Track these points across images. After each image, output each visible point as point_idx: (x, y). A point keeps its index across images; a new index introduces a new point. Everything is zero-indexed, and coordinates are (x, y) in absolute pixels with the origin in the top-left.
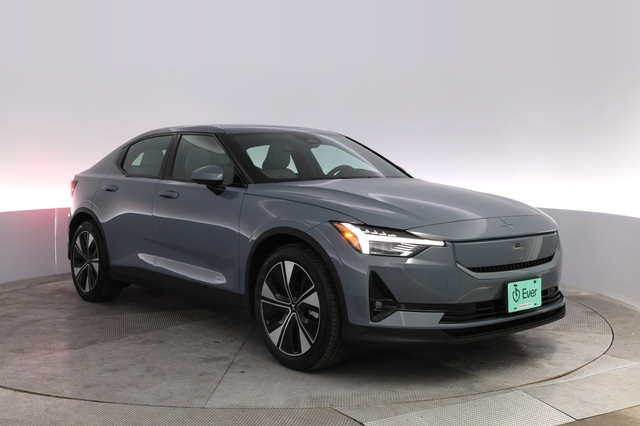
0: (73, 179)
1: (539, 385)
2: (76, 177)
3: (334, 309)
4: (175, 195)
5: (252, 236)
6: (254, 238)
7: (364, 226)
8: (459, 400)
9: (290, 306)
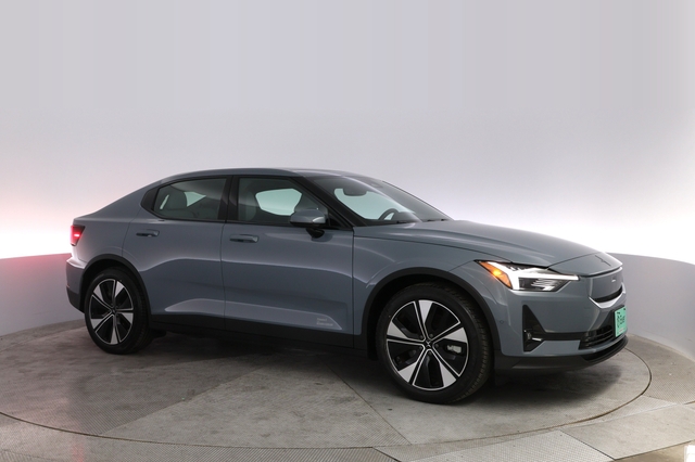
0: (71, 224)
1: (577, 425)
2: (75, 221)
3: (485, 343)
4: (255, 239)
5: (370, 280)
6: (374, 283)
7: (509, 264)
8: (498, 440)
9: (425, 344)
